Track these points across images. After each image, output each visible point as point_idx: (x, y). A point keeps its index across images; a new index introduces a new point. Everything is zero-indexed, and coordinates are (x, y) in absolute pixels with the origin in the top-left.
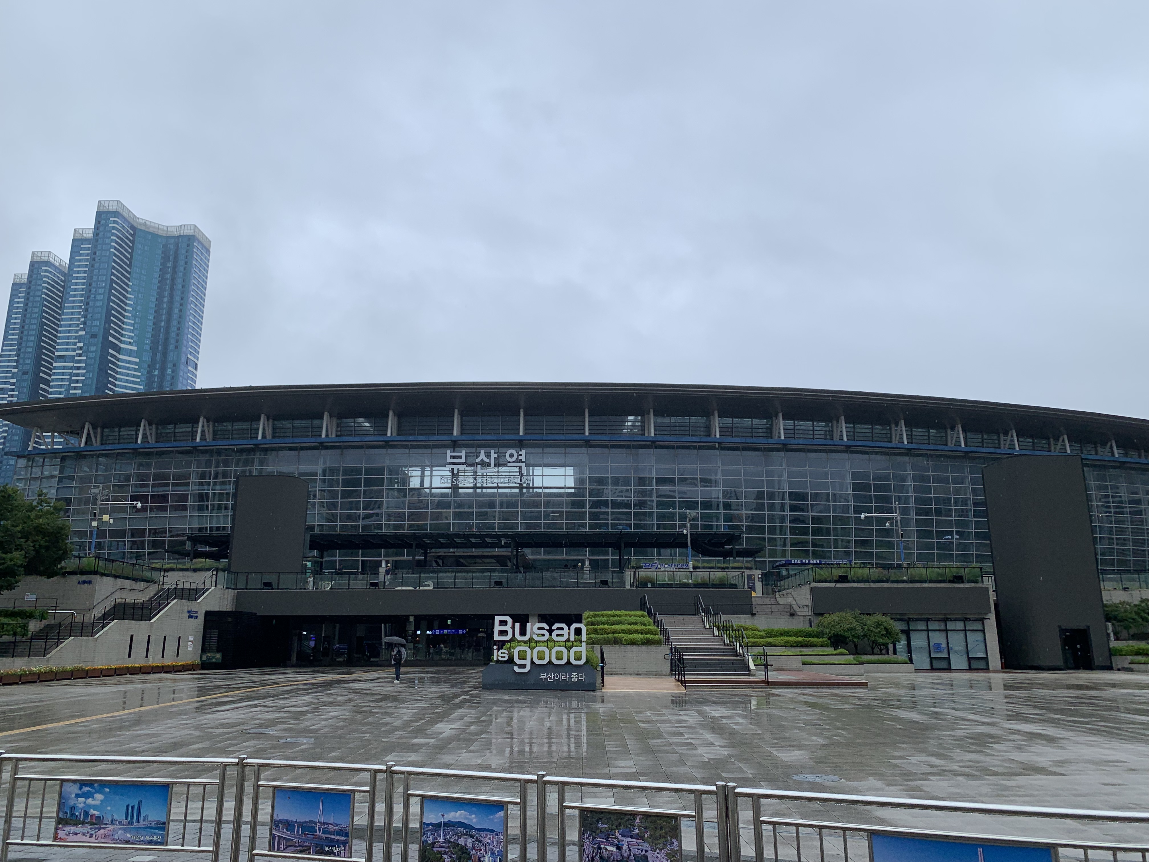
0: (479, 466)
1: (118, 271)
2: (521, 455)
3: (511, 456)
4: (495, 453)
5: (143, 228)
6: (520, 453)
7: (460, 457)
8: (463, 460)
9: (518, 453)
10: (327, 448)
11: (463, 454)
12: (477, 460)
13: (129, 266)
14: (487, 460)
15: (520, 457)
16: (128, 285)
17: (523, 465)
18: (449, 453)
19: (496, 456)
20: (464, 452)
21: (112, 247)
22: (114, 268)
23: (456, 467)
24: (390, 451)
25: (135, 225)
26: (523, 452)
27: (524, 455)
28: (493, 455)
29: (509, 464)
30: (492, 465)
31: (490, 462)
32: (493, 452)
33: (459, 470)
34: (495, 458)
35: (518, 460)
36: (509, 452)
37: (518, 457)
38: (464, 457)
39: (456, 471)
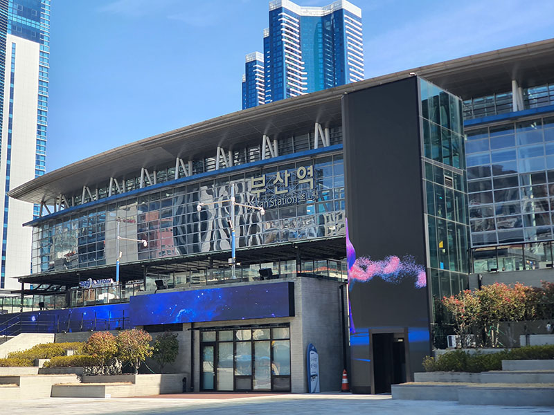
0: (276, 188)
2: (309, 171)
3: (301, 173)
4: (288, 173)
6: (308, 169)
7: (262, 182)
8: (263, 184)
11: (263, 178)
12: (275, 182)
13: (300, 49)
14: (282, 181)
15: (308, 174)
16: (300, 65)
17: (311, 180)
18: (253, 179)
19: (289, 175)
20: (264, 176)
21: (282, 37)
23: (259, 192)
25: (299, 14)
26: (311, 168)
27: (311, 170)
28: (287, 175)
29: (300, 182)
30: (286, 185)
31: (284, 182)
32: (286, 171)
33: (261, 194)
34: (288, 177)
35: (307, 176)
36: (300, 169)
37: (306, 173)
38: (264, 181)
39: (259, 196)
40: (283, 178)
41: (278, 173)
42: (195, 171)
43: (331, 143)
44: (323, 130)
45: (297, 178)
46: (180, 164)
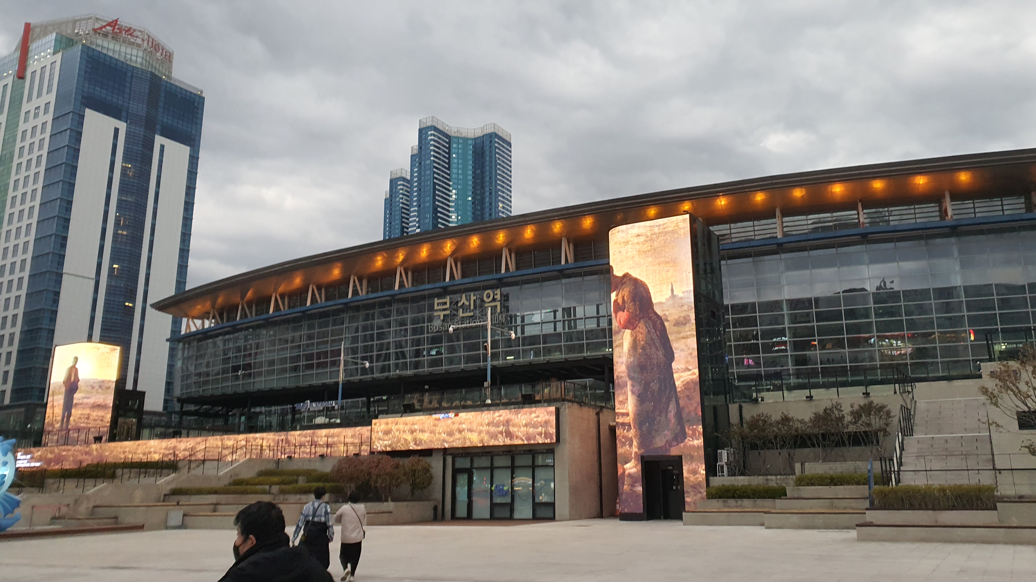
1: (438, 174)
2: (497, 294)
3: (488, 296)
4: (474, 295)
5: (456, 135)
6: (496, 292)
7: (445, 303)
8: (447, 306)
9: (493, 293)
10: (351, 308)
11: (447, 300)
12: (460, 304)
13: (449, 169)
14: (467, 303)
16: (449, 185)
17: (498, 304)
18: (436, 301)
19: (475, 298)
20: (448, 297)
21: (431, 156)
22: (434, 172)
23: (442, 314)
25: (449, 133)
26: (498, 291)
27: (499, 294)
28: (473, 298)
29: (487, 305)
30: (472, 307)
31: (470, 305)
32: (472, 294)
34: (474, 300)
35: (494, 300)
36: (487, 292)
37: (494, 297)
38: (448, 303)
39: (442, 318)
40: (469, 300)
41: (464, 296)
42: (370, 289)
43: (518, 268)
44: (510, 255)
45: (483, 301)
46: (354, 282)
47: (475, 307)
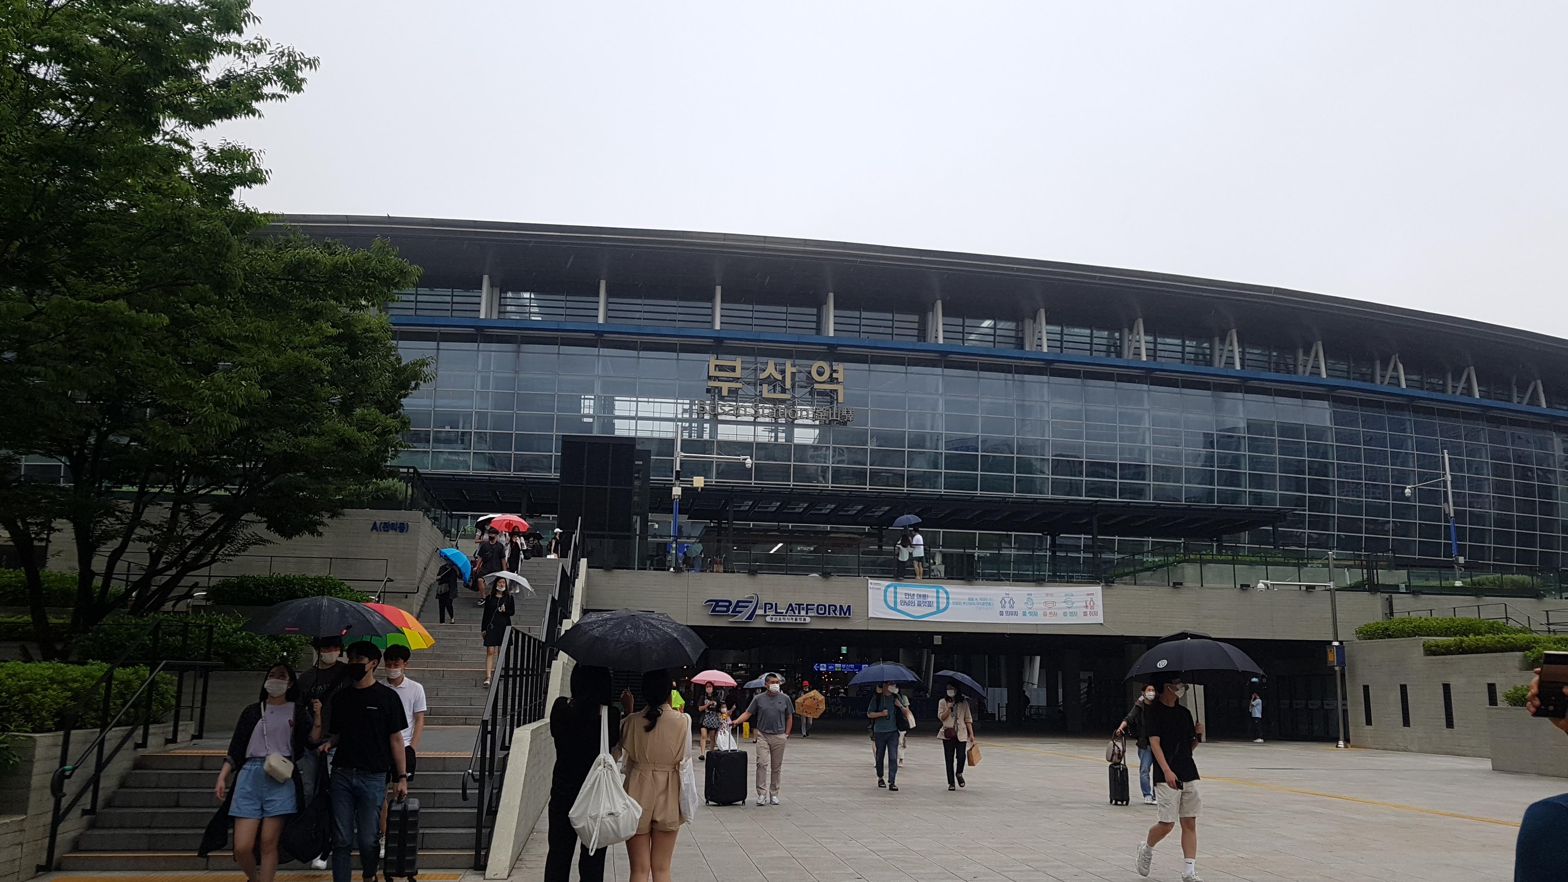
0: (765, 386)
2: (836, 371)
3: (820, 372)
4: (793, 365)
6: (835, 367)
7: (733, 369)
8: (738, 374)
9: (831, 366)
10: (489, 339)
11: (737, 363)
12: (763, 376)
14: (780, 377)
15: (835, 375)
17: (841, 388)
18: (713, 360)
19: (794, 370)
20: (739, 360)
23: (725, 387)
24: (604, 351)
26: (839, 366)
27: (841, 371)
28: (790, 369)
29: (816, 386)
30: (788, 385)
31: (784, 380)
32: (788, 363)
33: (730, 391)
34: (793, 374)
35: (832, 380)
36: (816, 365)
37: (831, 375)
38: (738, 369)
39: (725, 393)
40: (780, 370)
41: (771, 362)
45: (811, 378)
47: (793, 386)
